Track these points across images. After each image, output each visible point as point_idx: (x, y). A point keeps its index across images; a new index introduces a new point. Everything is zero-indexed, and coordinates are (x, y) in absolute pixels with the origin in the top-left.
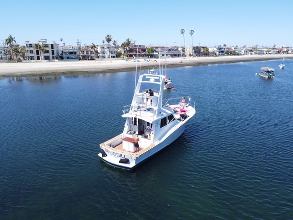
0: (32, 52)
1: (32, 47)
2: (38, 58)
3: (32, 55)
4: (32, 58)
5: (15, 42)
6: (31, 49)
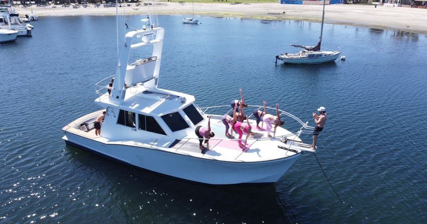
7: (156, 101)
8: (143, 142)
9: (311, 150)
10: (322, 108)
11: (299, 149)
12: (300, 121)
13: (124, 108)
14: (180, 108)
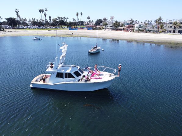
0: (171, 27)
1: (172, 24)
2: (174, 32)
3: (170, 29)
4: (170, 31)
5: (162, 20)
6: (171, 25)
7: (69, 68)
8: (68, 81)
9: (118, 76)
10: (120, 65)
11: (115, 76)
12: (113, 69)
13: (58, 72)
14: (77, 70)
